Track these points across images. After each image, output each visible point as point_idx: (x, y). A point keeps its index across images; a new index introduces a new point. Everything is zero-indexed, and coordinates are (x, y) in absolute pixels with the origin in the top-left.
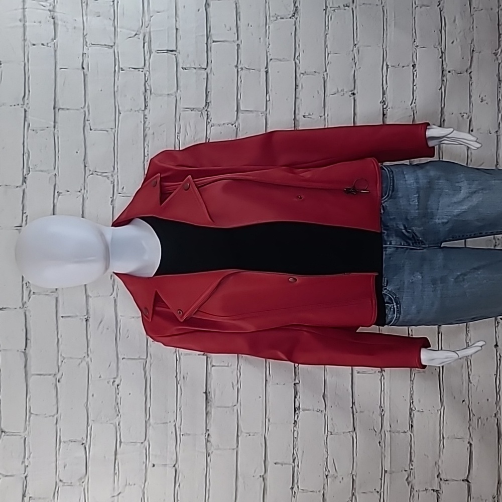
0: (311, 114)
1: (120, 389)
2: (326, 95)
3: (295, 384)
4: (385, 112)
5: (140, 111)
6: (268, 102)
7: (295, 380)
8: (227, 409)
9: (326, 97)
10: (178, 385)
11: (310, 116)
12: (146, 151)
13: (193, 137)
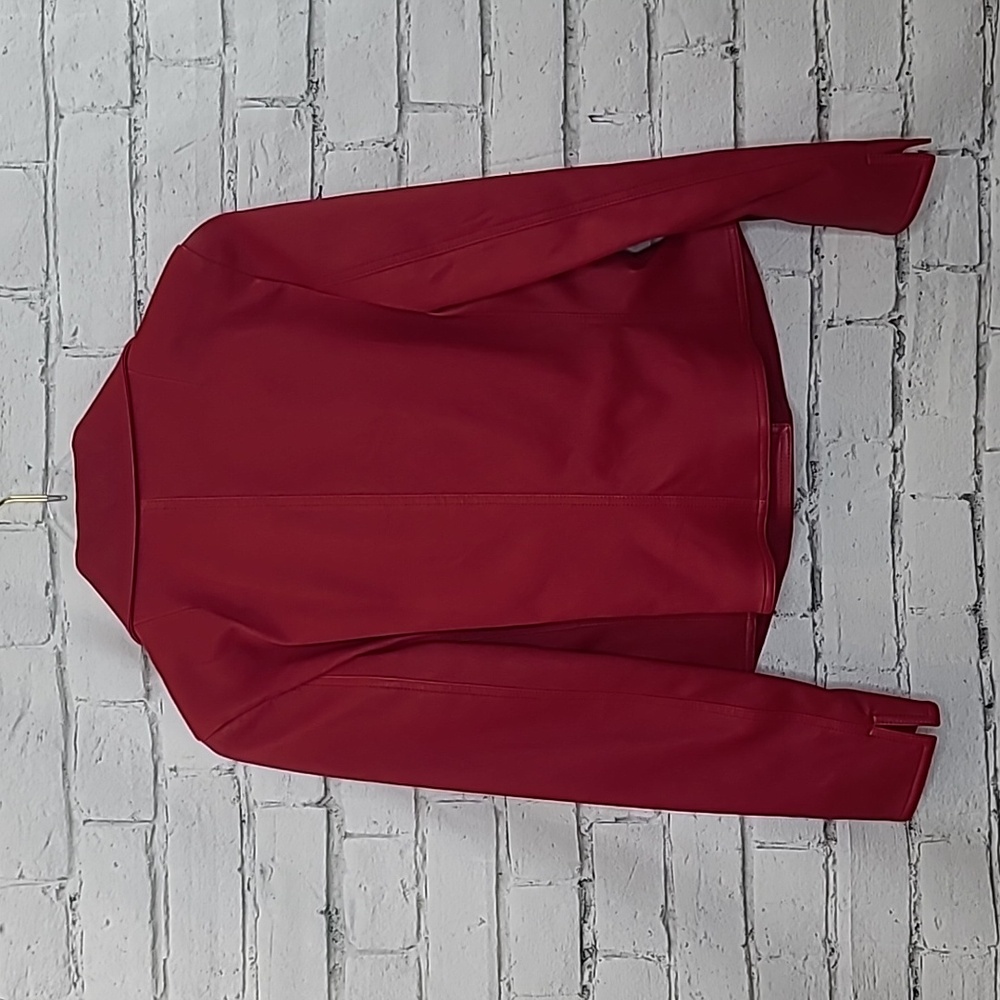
0: (613, 111)
1: (78, 909)
2: (653, 55)
3: (580, 883)
4: (823, 99)
5: (119, 110)
6: (489, 80)
7: (581, 870)
8: (390, 956)
9: (653, 61)
10: (247, 893)
11: (609, 118)
12: (139, 223)
13: (273, 183)
